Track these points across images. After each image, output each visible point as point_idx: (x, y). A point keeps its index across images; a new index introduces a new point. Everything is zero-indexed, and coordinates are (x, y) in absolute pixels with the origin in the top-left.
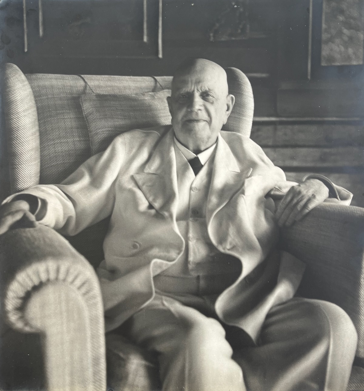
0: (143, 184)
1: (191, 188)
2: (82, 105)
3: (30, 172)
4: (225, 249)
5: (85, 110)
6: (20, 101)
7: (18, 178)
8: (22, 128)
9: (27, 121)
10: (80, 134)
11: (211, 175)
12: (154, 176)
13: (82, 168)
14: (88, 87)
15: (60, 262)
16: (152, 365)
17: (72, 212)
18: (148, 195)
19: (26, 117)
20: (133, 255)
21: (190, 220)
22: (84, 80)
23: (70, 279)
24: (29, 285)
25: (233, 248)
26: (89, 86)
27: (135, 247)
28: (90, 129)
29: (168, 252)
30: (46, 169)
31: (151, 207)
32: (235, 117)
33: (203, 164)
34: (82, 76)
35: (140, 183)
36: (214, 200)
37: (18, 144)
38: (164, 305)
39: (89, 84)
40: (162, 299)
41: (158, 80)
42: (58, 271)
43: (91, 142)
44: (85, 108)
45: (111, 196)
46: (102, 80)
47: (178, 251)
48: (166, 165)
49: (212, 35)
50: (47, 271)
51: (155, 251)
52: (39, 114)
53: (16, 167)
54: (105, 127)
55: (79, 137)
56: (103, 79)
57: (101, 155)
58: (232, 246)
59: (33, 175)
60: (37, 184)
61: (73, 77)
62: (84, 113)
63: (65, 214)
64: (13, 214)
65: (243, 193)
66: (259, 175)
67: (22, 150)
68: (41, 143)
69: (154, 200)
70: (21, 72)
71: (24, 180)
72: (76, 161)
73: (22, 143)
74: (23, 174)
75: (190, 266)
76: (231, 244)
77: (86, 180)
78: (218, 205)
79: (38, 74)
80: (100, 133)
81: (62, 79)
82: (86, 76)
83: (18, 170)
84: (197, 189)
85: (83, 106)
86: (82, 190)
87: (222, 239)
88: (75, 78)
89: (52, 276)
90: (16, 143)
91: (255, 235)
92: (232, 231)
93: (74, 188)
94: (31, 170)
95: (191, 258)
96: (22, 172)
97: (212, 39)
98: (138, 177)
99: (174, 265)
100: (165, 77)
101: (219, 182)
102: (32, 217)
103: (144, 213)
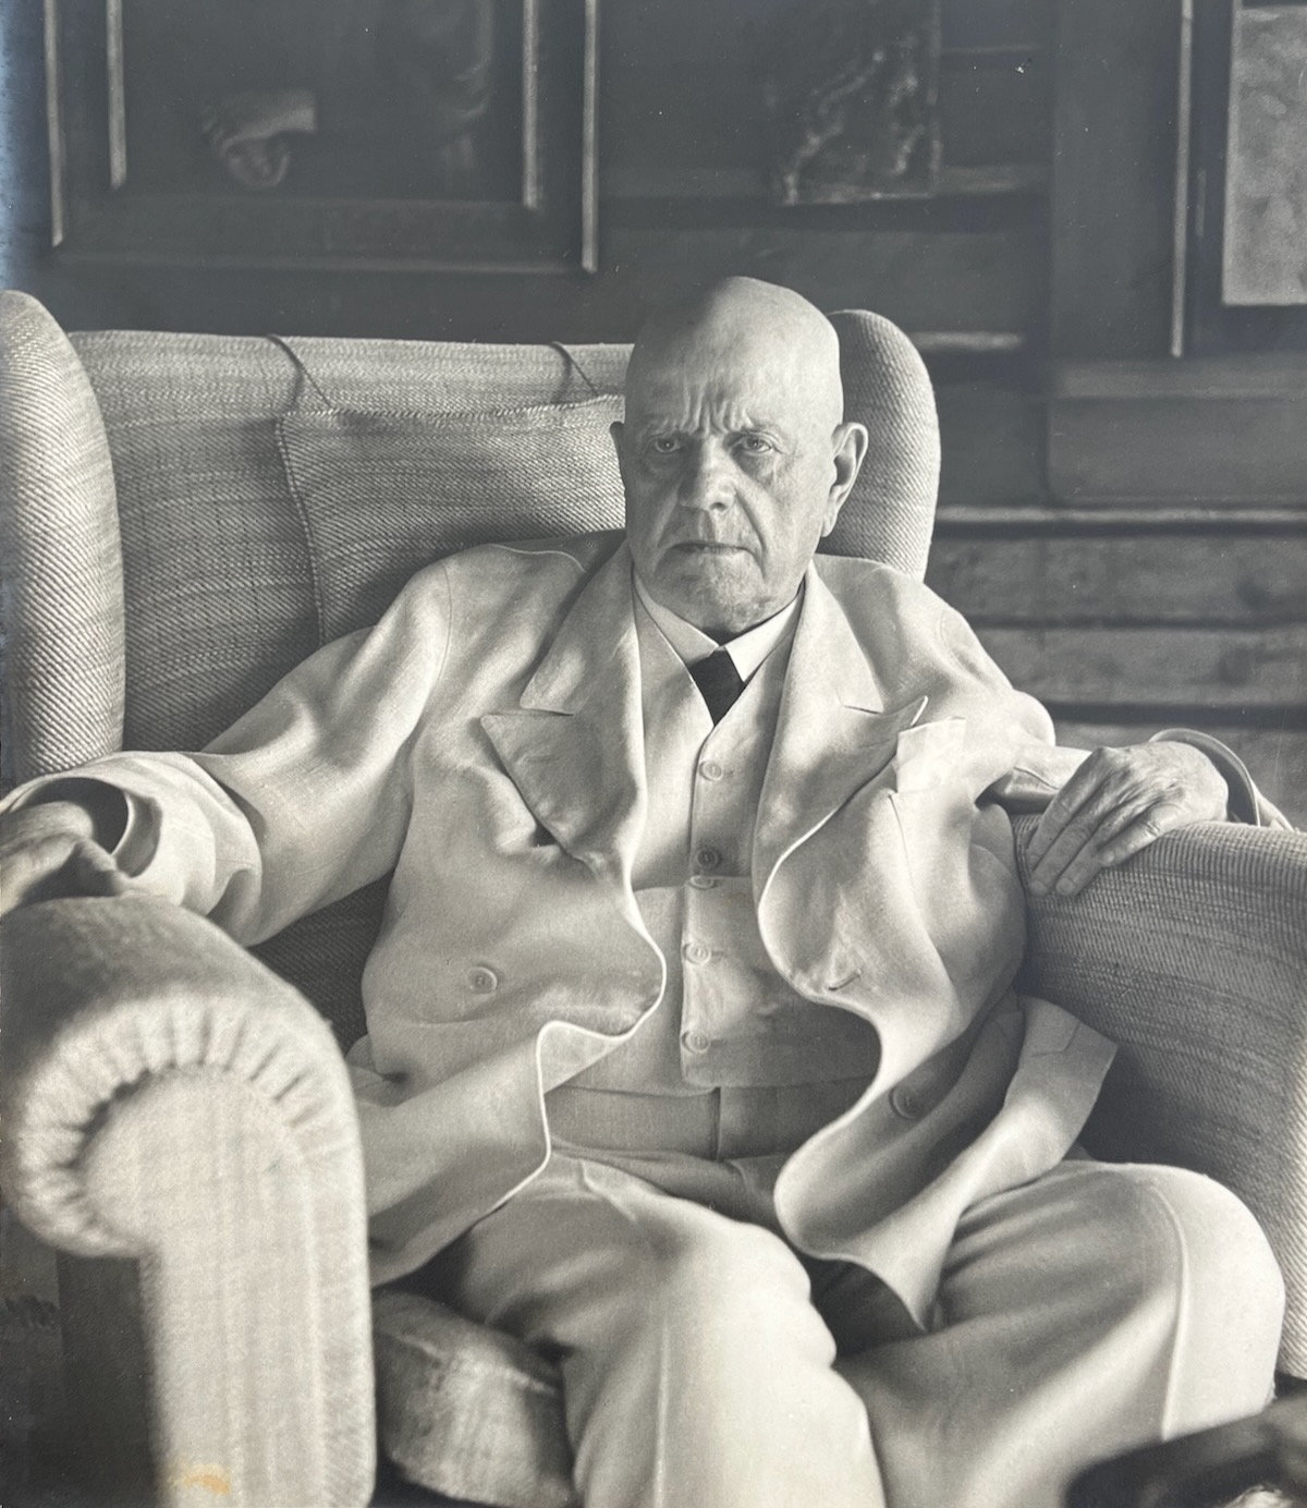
0: (517, 755)
1: (697, 769)
2: (283, 450)
3: (90, 704)
4: (821, 986)
5: (297, 470)
6: (51, 433)
7: (42, 727)
8: (60, 535)
9: (77, 511)
10: (277, 562)
11: (772, 719)
12: (558, 723)
13: (286, 692)
14: (308, 382)
15: (215, 1001)
16: (539, 1387)
17: (249, 855)
18: (534, 796)
19: (74, 496)
20: (476, 1014)
21: (690, 884)
22: (293, 358)
23: (248, 1064)
24: (106, 1082)
25: (852, 982)
26: (309, 376)
27: (481, 983)
28: (313, 542)
29: (605, 1001)
30: (146, 694)
31: (543, 836)
32: (869, 502)
33: (744, 678)
34: (286, 340)
35: (506, 749)
36: (781, 809)
37: (45, 595)
38: (586, 1188)
39: (309, 371)
40: (580, 1171)
41: (575, 359)
42: (206, 1032)
43: (320, 589)
44: (294, 464)
45: (398, 797)
46: (359, 358)
47: (641, 999)
48: (605, 683)
49: (791, 180)
50: (170, 1032)
51: (556, 998)
52: (120, 486)
53: (38, 684)
54: (373, 535)
55: (274, 572)
56: (365, 352)
57: (359, 644)
58: (845, 976)
59: (98, 715)
60: (116, 751)
61: (247, 344)
62: (291, 483)
63: (221, 861)
64: (34, 847)
65: (892, 783)
66: (956, 718)
67: (58, 619)
68: (131, 593)
69: (557, 810)
70: (56, 326)
71: (67, 732)
72: (263, 663)
73: (62, 592)
74: (61, 709)
75: (687, 1054)
76: (841, 967)
77: (302, 736)
78: (796, 828)
79: (115, 332)
80: (354, 556)
81: (207, 350)
82: (297, 339)
83: (44, 695)
84: (718, 768)
85: (287, 454)
86: (285, 774)
87: (809, 952)
88: (257, 347)
89: (186, 1051)
90: (37, 593)
91: (931, 937)
92: (846, 921)
93: (257, 767)
94: (91, 697)
95: (691, 1025)
96: (58, 702)
97: (793, 195)
98: (496, 727)
99: (623, 1047)
100: (602, 346)
101: (803, 744)
102: (107, 860)
103: (517, 859)
